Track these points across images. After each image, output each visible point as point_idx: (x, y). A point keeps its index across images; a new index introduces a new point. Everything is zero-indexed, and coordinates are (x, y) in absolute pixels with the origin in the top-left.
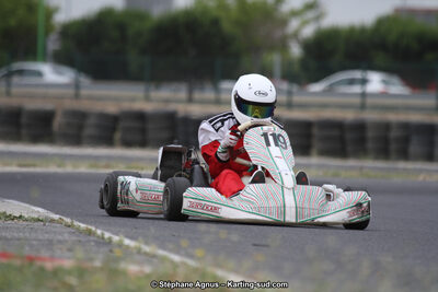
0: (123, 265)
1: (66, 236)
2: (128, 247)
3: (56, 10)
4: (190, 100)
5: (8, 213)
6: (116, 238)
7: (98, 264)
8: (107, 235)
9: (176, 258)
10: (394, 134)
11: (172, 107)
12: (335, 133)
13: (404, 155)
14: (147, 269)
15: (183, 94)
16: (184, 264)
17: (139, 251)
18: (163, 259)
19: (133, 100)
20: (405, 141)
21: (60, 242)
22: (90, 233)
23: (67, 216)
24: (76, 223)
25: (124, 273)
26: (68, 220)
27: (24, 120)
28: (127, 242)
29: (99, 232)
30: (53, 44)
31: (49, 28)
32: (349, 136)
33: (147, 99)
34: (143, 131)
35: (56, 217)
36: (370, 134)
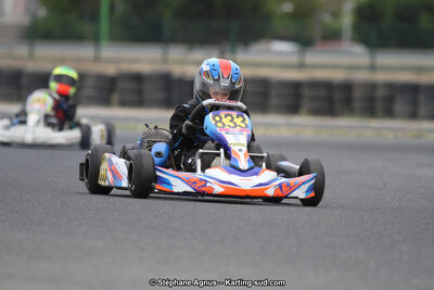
10: (380, 93)
12: (323, 93)
13: (389, 113)
20: (391, 100)
32: (337, 95)
34: (140, 92)
36: (357, 94)
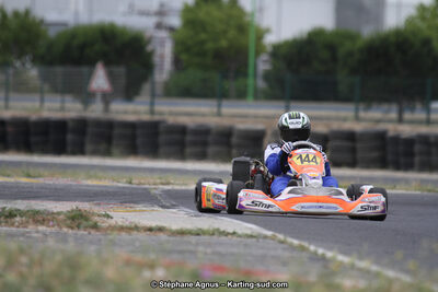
0: (338, 280)
1: (280, 252)
2: (341, 263)
3: (268, 31)
4: (400, 120)
5: (222, 229)
6: (329, 254)
7: (312, 278)
8: (320, 251)
9: (391, 274)
11: (381, 127)
14: (362, 284)
15: (394, 115)
16: (398, 279)
17: (353, 267)
18: (377, 275)
19: (345, 119)
21: (273, 257)
22: (303, 249)
23: (280, 233)
24: (290, 240)
25: (338, 287)
26: (281, 237)
27: (234, 140)
28: (341, 258)
29: (312, 248)
30: (263, 65)
31: (259, 49)
33: (357, 119)
35: (269, 233)
